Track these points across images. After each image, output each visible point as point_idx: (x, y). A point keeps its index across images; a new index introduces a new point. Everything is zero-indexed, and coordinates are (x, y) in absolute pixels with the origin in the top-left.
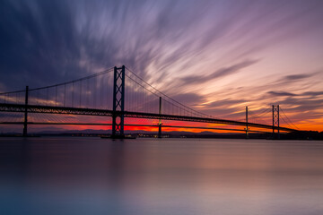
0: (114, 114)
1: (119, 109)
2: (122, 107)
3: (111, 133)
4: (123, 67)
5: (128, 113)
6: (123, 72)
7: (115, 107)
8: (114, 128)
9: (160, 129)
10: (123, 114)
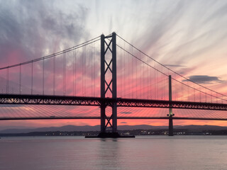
0: (103, 102)
1: (109, 95)
2: (114, 92)
3: (99, 130)
4: (114, 35)
5: (122, 100)
6: (114, 41)
7: (103, 92)
8: (103, 122)
9: (171, 123)
10: (114, 102)
